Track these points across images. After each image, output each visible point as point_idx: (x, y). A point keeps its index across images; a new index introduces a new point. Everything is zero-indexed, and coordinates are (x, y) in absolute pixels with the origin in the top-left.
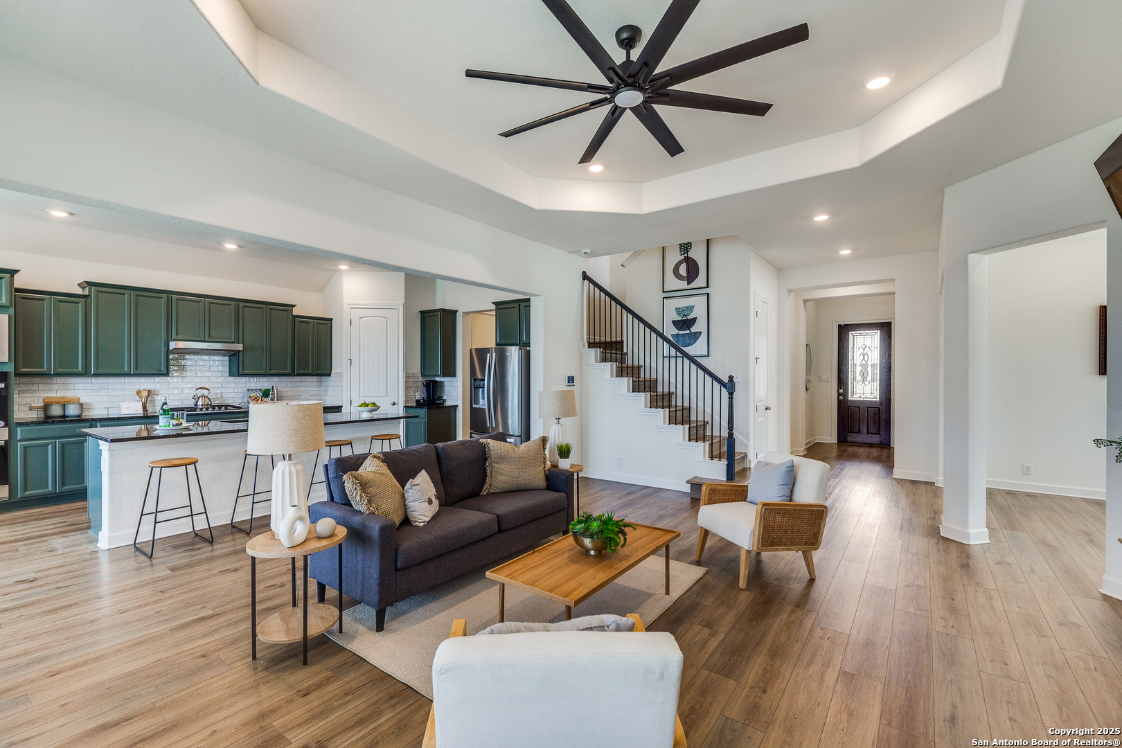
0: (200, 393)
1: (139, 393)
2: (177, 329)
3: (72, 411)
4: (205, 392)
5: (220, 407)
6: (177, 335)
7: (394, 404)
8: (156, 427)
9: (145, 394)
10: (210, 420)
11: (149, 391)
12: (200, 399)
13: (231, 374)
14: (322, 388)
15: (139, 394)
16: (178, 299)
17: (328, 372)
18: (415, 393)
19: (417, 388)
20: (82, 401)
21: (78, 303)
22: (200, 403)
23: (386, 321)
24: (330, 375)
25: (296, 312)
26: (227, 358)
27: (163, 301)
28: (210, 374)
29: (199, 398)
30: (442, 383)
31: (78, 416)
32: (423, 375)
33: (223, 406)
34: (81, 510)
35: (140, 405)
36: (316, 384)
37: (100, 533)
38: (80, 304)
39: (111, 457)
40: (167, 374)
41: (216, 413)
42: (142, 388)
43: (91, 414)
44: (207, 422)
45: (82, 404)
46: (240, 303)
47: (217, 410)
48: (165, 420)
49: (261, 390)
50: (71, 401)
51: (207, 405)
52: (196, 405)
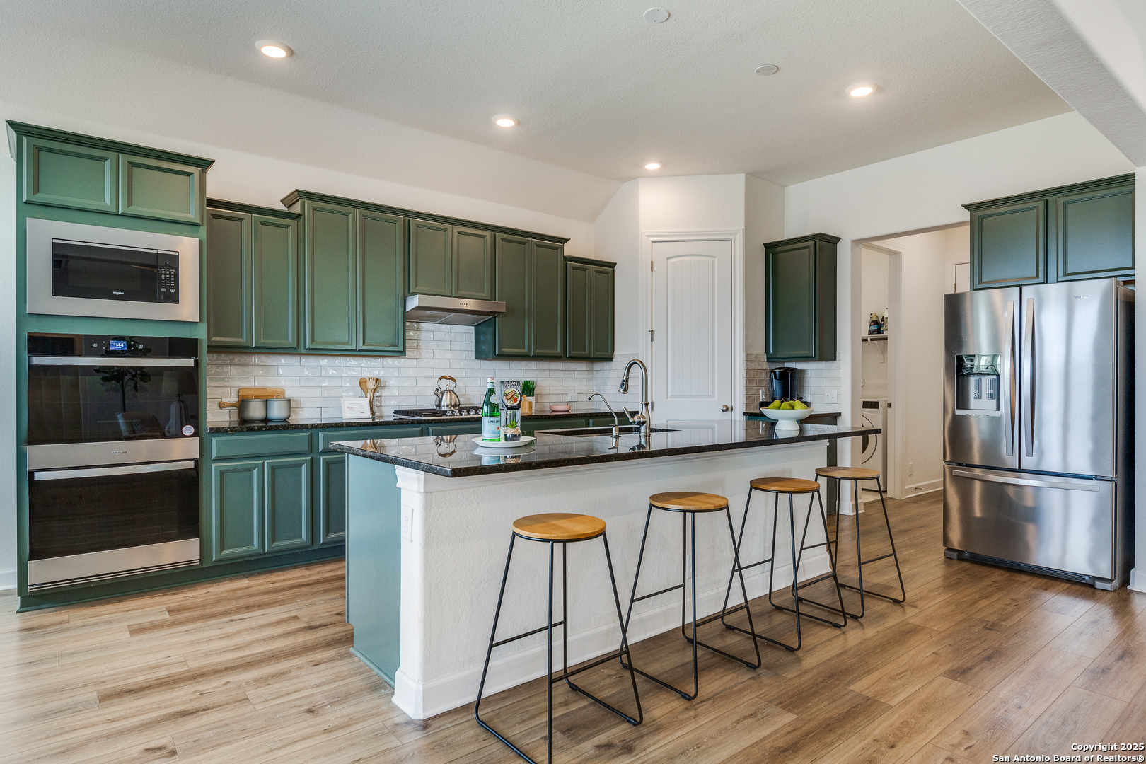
0: (444, 384)
1: (363, 383)
2: (416, 275)
3: (277, 411)
4: (452, 384)
5: (468, 409)
6: (416, 286)
7: (726, 410)
8: (477, 440)
9: (371, 385)
10: (458, 433)
11: (377, 380)
12: (445, 395)
13: (479, 355)
14: (594, 382)
15: (363, 385)
16: (418, 226)
17: (608, 353)
18: (758, 390)
19: (760, 381)
20: (288, 395)
21: (286, 227)
22: (445, 402)
23: (713, 262)
24: (610, 359)
25: (568, 250)
26: (472, 329)
27: (399, 227)
28: (452, 354)
29: (442, 393)
30: (803, 372)
31: (285, 420)
32: (770, 359)
33: (472, 408)
34: (305, 589)
35: (365, 403)
36: (585, 375)
37: (398, 674)
38: (290, 229)
39: (428, 506)
40: (402, 353)
41: (463, 421)
42: (367, 375)
43: (300, 417)
44: (454, 437)
45: (289, 401)
46: (497, 234)
47: (464, 415)
48: (494, 427)
49: (519, 382)
50: (279, 394)
51: (455, 406)
52: (439, 405)
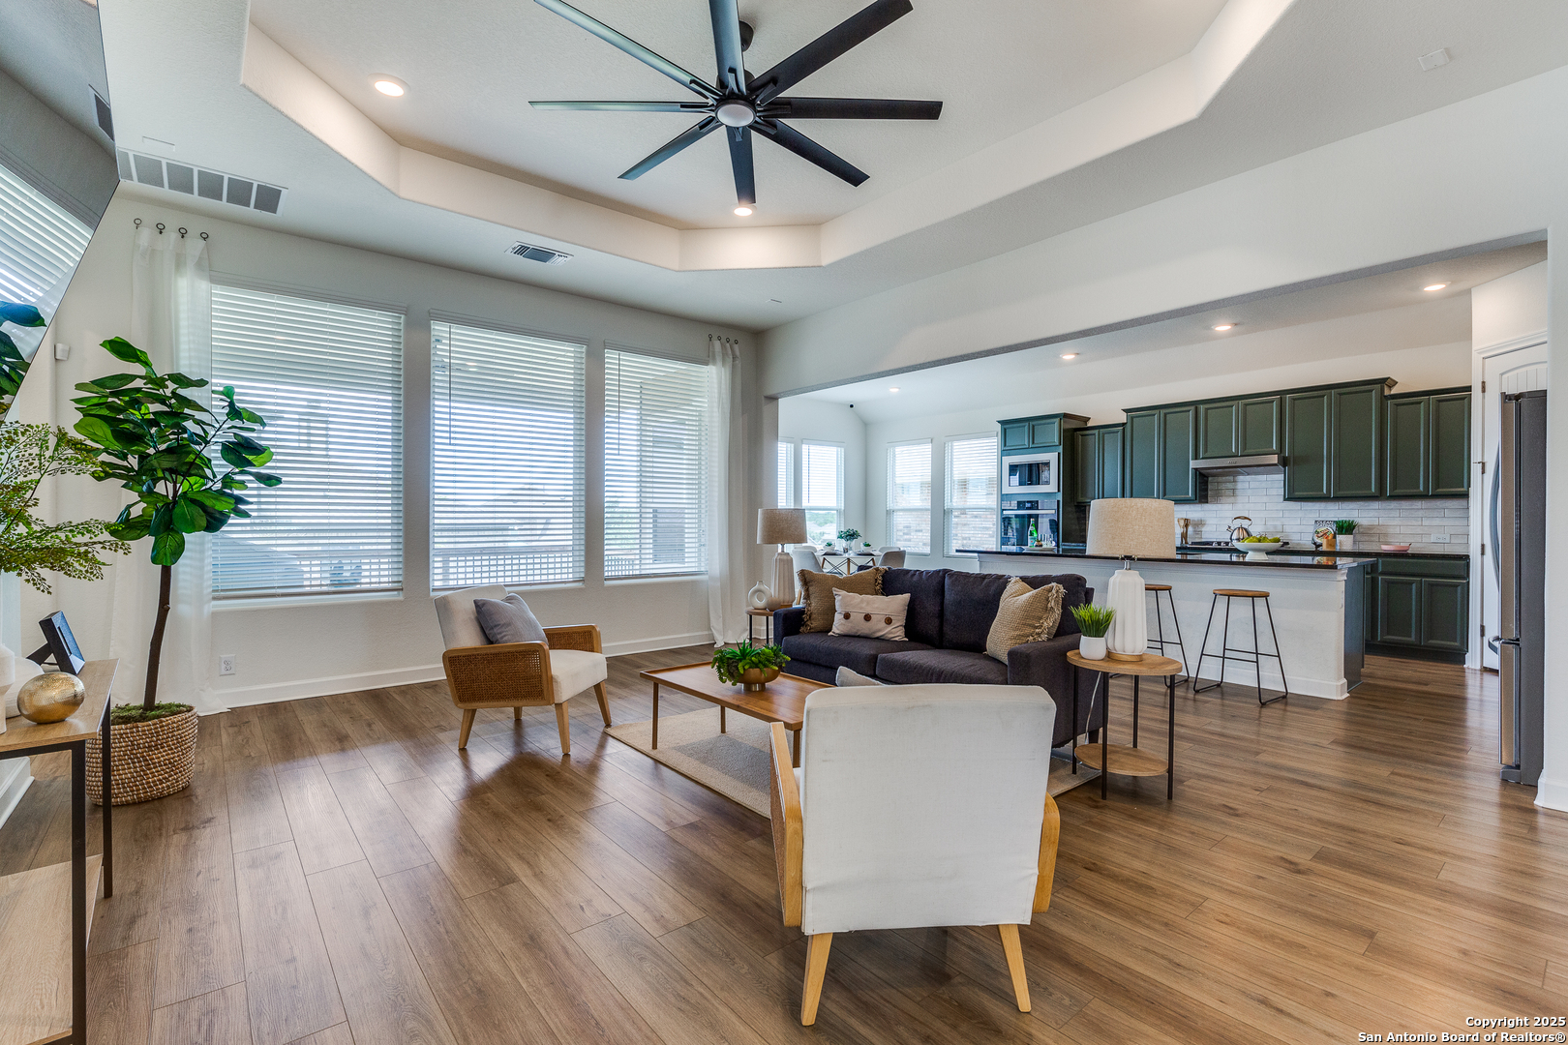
0: (1238, 523)
2: (1206, 444)
4: (1244, 523)
6: (1205, 452)
16: (1207, 408)
17: (1465, 489)
21: (1118, 432)
24: (1467, 494)
27: (1192, 414)
28: (1265, 499)
49: (1335, 522)
52: (1231, 539)
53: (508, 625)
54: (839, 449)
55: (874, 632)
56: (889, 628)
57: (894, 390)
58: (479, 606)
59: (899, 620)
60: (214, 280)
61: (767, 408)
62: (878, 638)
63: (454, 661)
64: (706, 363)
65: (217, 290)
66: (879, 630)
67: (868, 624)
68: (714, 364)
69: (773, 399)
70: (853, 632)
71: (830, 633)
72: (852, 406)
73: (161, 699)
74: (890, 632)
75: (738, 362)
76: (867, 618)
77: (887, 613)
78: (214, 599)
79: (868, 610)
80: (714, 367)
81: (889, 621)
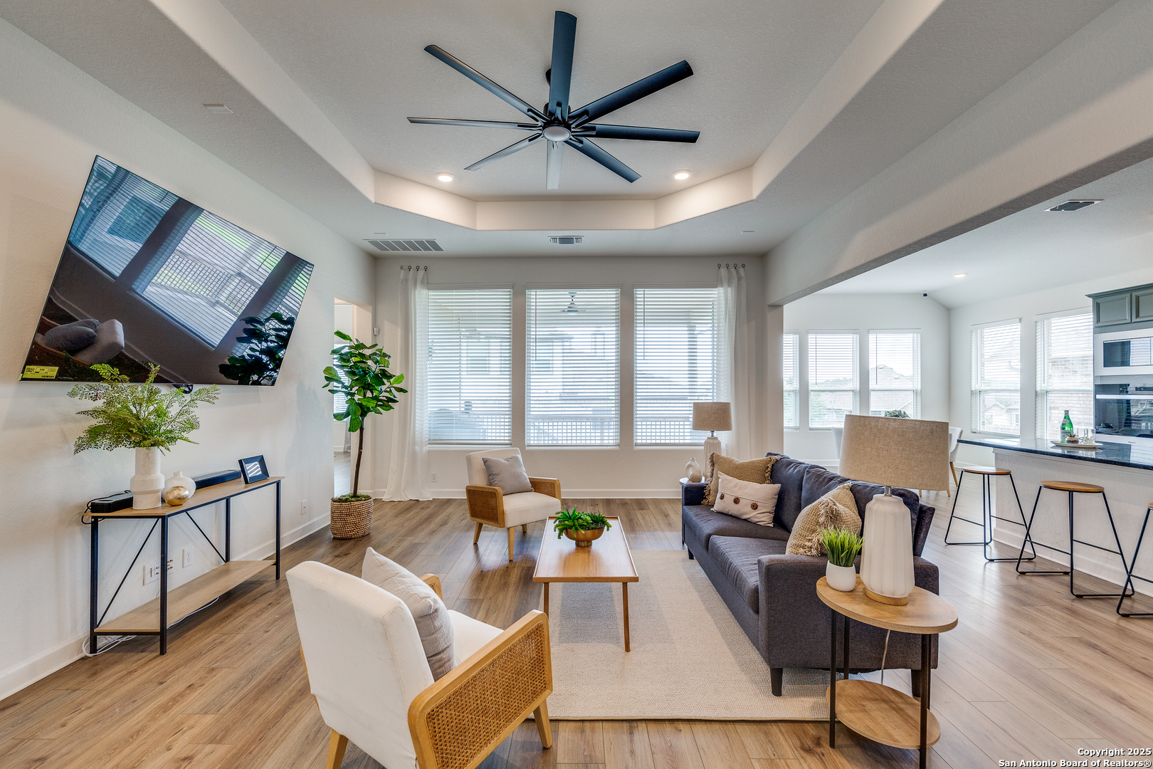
53: (498, 475)
54: (915, 335)
55: (742, 514)
56: (755, 513)
57: (960, 276)
58: (485, 461)
59: (765, 507)
60: (429, 289)
61: (771, 315)
62: (745, 520)
63: (471, 492)
64: (715, 287)
65: (431, 293)
66: (745, 514)
67: (736, 506)
68: (722, 286)
69: (778, 307)
70: (725, 511)
71: (712, 509)
72: (925, 295)
73: (360, 492)
74: (755, 517)
75: (743, 282)
76: (736, 501)
77: (755, 499)
78: (429, 444)
79: (738, 494)
80: (722, 288)
81: (755, 507)
